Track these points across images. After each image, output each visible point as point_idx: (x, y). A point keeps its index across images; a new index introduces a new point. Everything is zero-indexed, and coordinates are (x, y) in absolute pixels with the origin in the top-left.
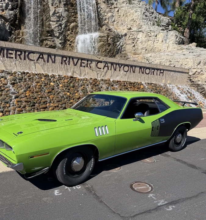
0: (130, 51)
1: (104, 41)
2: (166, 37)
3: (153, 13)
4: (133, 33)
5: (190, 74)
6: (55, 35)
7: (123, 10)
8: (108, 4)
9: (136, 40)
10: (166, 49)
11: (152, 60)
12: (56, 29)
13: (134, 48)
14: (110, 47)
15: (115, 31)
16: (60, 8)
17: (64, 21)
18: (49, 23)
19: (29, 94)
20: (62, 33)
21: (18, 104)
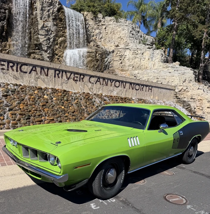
0: (117, 67)
1: (92, 57)
2: (152, 55)
3: (138, 32)
4: (120, 50)
5: (177, 91)
6: (43, 49)
7: (110, 27)
8: (96, 21)
9: (123, 57)
10: (153, 67)
11: (140, 76)
12: (44, 43)
13: (122, 65)
14: (98, 63)
15: (103, 47)
16: (49, 22)
17: (53, 36)
18: (37, 36)
19: (23, 107)
20: (50, 47)
21: (12, 117)
